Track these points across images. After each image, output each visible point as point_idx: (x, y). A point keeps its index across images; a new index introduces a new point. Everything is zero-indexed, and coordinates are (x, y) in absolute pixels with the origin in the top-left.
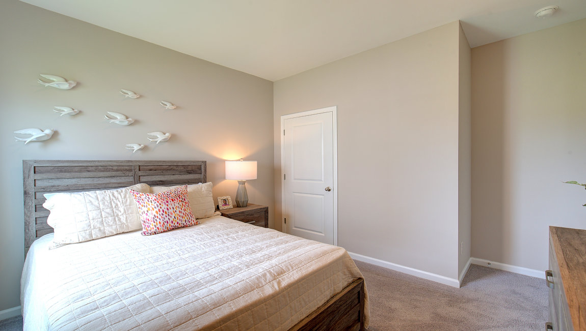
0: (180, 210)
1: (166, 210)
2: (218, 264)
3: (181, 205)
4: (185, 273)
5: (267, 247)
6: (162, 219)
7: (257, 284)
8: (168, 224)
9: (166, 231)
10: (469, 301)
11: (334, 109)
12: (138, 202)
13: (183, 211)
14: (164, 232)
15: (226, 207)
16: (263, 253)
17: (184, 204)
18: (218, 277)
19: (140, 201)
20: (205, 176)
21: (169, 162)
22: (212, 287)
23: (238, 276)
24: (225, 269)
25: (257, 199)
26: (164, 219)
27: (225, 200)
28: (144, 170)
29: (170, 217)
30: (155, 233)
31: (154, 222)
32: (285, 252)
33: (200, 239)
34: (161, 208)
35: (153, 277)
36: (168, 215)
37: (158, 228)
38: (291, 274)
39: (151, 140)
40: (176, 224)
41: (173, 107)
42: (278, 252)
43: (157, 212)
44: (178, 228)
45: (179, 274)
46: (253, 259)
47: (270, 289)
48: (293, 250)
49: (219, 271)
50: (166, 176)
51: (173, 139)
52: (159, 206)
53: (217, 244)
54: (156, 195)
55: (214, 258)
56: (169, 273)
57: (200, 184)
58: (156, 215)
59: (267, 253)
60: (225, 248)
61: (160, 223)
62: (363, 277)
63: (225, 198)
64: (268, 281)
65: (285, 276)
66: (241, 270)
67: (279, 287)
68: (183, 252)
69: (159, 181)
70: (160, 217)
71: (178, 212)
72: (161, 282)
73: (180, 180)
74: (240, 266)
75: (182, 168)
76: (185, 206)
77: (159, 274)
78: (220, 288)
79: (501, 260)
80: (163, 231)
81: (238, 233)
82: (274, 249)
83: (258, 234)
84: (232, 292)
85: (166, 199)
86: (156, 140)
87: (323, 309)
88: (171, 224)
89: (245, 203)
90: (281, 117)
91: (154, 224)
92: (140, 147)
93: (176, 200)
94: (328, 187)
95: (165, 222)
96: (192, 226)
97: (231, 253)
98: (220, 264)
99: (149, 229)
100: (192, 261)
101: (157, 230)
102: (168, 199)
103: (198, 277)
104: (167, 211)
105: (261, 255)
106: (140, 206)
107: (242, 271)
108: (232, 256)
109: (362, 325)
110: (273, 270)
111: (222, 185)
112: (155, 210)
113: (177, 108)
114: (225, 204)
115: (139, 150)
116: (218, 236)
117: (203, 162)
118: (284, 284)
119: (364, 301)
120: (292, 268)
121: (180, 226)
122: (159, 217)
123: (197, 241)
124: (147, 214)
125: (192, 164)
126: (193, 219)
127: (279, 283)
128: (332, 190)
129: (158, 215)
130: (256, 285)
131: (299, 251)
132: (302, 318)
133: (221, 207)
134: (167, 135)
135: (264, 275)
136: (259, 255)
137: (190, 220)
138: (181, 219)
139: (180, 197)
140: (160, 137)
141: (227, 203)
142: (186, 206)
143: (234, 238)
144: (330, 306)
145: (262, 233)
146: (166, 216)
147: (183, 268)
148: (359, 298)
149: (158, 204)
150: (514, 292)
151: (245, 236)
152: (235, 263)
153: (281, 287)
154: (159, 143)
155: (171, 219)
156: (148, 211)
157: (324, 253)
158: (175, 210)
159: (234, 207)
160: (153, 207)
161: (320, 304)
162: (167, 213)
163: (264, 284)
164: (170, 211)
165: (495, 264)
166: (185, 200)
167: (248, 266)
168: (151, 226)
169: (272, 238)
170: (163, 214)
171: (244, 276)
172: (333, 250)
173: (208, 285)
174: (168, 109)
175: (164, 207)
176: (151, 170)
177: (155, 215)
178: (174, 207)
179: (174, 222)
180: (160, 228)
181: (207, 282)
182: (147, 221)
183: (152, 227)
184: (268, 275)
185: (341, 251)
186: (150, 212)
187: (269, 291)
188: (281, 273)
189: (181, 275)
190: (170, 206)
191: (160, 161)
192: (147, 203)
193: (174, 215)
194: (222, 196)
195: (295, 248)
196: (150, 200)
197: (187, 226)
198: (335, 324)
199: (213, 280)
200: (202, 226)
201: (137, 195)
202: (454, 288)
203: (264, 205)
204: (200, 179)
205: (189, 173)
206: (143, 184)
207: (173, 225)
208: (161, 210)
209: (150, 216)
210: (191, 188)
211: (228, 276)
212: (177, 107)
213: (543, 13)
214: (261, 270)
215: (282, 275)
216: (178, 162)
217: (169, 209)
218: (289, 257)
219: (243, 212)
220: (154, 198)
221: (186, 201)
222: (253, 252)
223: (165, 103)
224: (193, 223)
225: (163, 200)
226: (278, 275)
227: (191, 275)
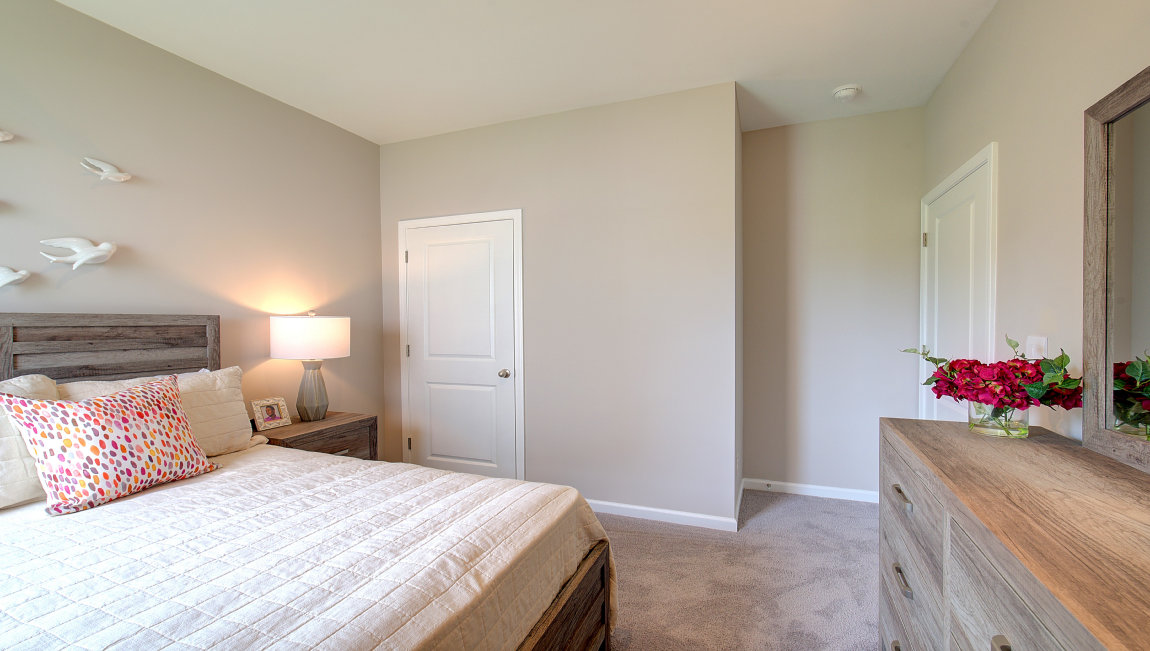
0: (165, 439)
1: (122, 442)
2: (318, 559)
3: (167, 426)
4: (236, 594)
5: (418, 503)
6: (111, 467)
7: (434, 587)
8: (132, 478)
9: (125, 497)
10: (755, 549)
11: (517, 214)
12: (29, 425)
13: (172, 441)
14: (119, 498)
15: (274, 424)
16: (419, 517)
17: (174, 423)
18: (332, 589)
19: (35, 423)
20: (217, 353)
21: (109, 317)
22: (329, 615)
23: (383, 576)
24: (342, 567)
25: (347, 402)
26: (119, 464)
27: (270, 408)
28: (30, 339)
29: (135, 460)
30: (91, 505)
31: (89, 477)
32: (466, 509)
33: (238, 505)
34: (106, 437)
35: (146, 619)
36: (132, 454)
37: (101, 491)
38: (494, 553)
39: (54, 259)
40: (155, 476)
41: (123, 177)
42: (450, 512)
43: (94, 449)
44: (159, 485)
45: (220, 600)
46: (399, 535)
47: (464, 593)
48: (480, 502)
49: (331, 573)
50: (100, 355)
51: (121, 258)
52: (101, 433)
53: (291, 513)
54: (88, 403)
55: (298, 547)
56: (188, 601)
57: (205, 372)
58: (93, 457)
59: (426, 517)
60: (318, 519)
61: (106, 476)
62: (607, 538)
63: (271, 402)
64: (454, 577)
65: (485, 559)
66: (382, 562)
67: (480, 585)
68: (205, 543)
69: (81, 368)
70: (107, 462)
71: (158, 444)
72: (174, 629)
73: (146, 363)
74: (376, 555)
75: (151, 333)
76: (177, 429)
77: (160, 611)
78: (351, 613)
79: (784, 478)
80: (115, 496)
81: (333, 479)
82: (437, 506)
83: (383, 478)
84: (385, 616)
85: (121, 413)
86: (69, 259)
87: (554, 614)
88: (141, 477)
89: (322, 412)
90: (400, 223)
91: (88, 481)
92: (16, 277)
93: (150, 413)
94: (505, 370)
95: (122, 472)
96: (199, 475)
97: (341, 527)
98: (324, 557)
99: (73, 495)
100: (243, 561)
101: (99, 496)
102: (128, 412)
103: (281, 596)
104: (126, 444)
105: (415, 524)
106: (38, 437)
107: (387, 565)
108: (347, 535)
109: (608, 630)
110: (458, 551)
111: (263, 370)
112: (89, 444)
113: (135, 179)
114: (272, 417)
115: (11, 283)
116: (286, 493)
117: (209, 317)
118: (488, 576)
119: (609, 583)
120: (494, 540)
121: (164, 480)
122: (102, 460)
123: (231, 512)
124: (61, 458)
125: (179, 323)
126: (201, 459)
127: (477, 576)
128: (512, 375)
129: (100, 457)
130: (431, 591)
131: (493, 503)
132: (521, 640)
133: (261, 425)
134: (104, 247)
135: (443, 565)
136: (409, 523)
137: (194, 463)
138: (169, 460)
139: (164, 407)
140: (82, 254)
141: (277, 414)
142: (181, 428)
143: (330, 494)
144: (565, 606)
145: (392, 474)
146: (125, 458)
147: (227, 582)
148: (602, 578)
149: (99, 428)
150: (810, 526)
151: (355, 486)
152: (362, 550)
153: (483, 584)
154: (77, 269)
155: (140, 464)
156: (64, 449)
157: (544, 502)
158: (148, 441)
159: (294, 421)
160: (83, 436)
161: (548, 603)
162: (128, 449)
163: (448, 585)
164: (134, 443)
165: (776, 485)
166: (175, 412)
167: (395, 553)
168: (78, 487)
169: (420, 482)
170: (113, 454)
171: (398, 575)
172: (558, 494)
173: (316, 611)
174: (106, 180)
175: (116, 433)
176: (53, 338)
177: (88, 459)
178: (147, 433)
179: (147, 471)
180: (105, 489)
181: (310, 606)
182: (65, 475)
183: (82, 489)
184: (451, 563)
185: (572, 495)
186: (71, 450)
187: (462, 597)
188: (475, 554)
189: (229, 601)
190: (133, 430)
191: (83, 316)
192: (59, 426)
193: (147, 453)
194: (261, 398)
195: (482, 498)
196: (69, 420)
197: (184, 478)
198: (571, 638)
199: (321, 597)
200: (227, 474)
201: (23, 408)
202: (730, 533)
203: (366, 412)
204: (202, 359)
205: (171, 344)
206: (34, 376)
207: (145, 478)
208: (108, 443)
209: (74, 461)
210: (186, 381)
211: (357, 582)
212: (133, 177)
213: (844, 93)
214: (431, 557)
215: (478, 559)
216: (141, 317)
217: (131, 437)
218: (478, 519)
219: (320, 433)
220: (82, 412)
221: (179, 415)
222: (392, 520)
223: (98, 164)
224: (201, 468)
225: (113, 416)
226: (471, 560)
227: (256, 595)
